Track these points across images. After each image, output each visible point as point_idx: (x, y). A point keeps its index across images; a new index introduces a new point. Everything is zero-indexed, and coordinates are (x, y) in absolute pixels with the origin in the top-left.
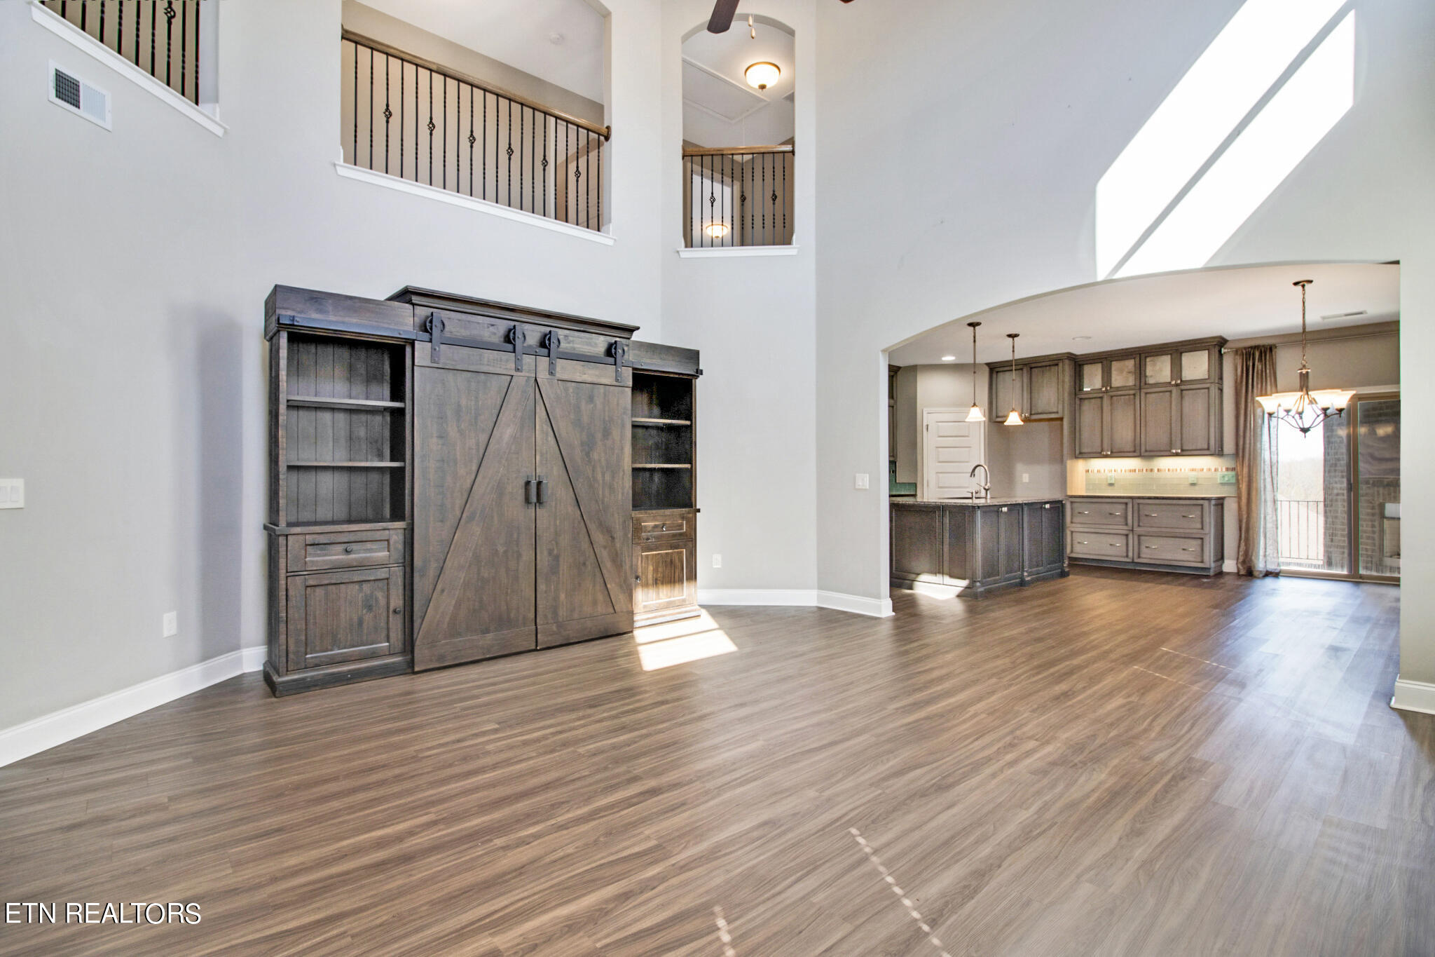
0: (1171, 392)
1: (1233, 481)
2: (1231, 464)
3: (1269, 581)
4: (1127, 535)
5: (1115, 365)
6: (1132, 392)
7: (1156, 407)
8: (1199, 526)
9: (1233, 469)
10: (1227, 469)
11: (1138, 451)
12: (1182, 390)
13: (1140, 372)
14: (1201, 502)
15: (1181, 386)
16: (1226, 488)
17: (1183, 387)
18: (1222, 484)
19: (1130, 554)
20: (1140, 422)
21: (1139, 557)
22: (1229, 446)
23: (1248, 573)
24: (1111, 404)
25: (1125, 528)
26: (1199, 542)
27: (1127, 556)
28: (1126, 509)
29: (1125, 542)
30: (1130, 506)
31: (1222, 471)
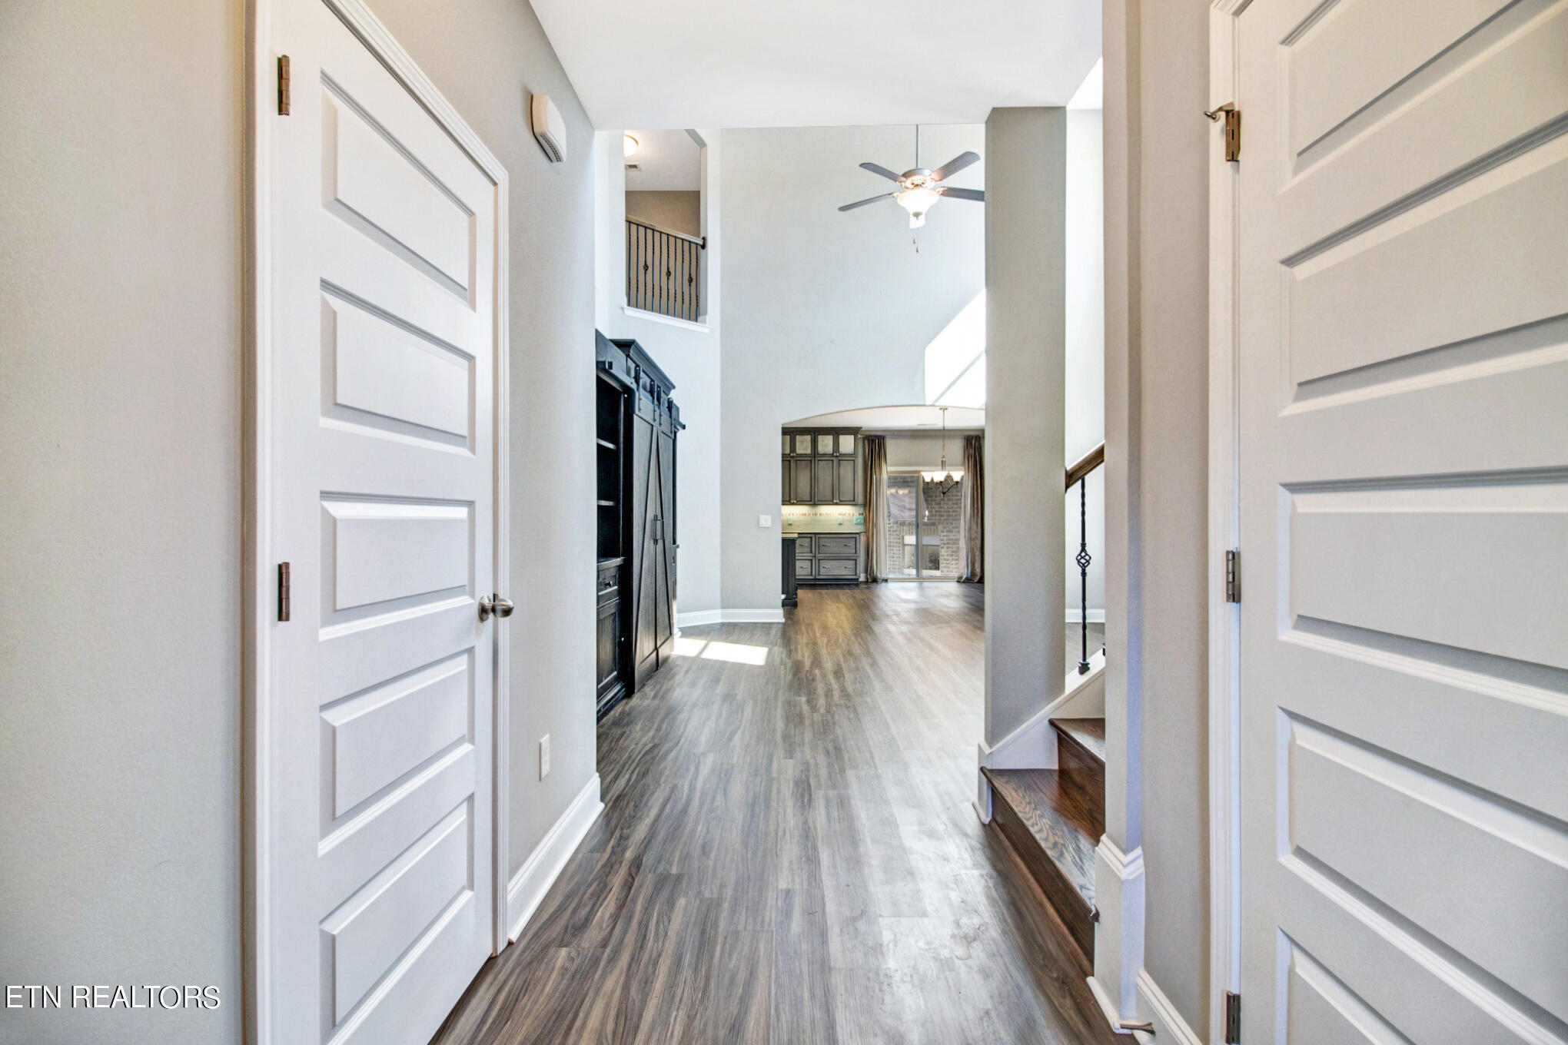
0: (833, 461)
1: (862, 522)
2: (861, 510)
3: (884, 584)
4: (811, 560)
5: (798, 438)
6: (809, 459)
7: (824, 470)
8: (854, 551)
9: (862, 514)
10: (860, 514)
11: (813, 500)
12: (839, 460)
13: (814, 444)
14: (854, 536)
15: (837, 457)
16: (859, 527)
17: (840, 458)
18: (857, 524)
19: (814, 574)
20: (814, 481)
21: (819, 575)
22: (860, 499)
23: (875, 580)
24: (796, 466)
25: (810, 555)
26: (853, 562)
27: (812, 575)
28: (811, 541)
29: (810, 565)
30: (813, 539)
31: (857, 515)
